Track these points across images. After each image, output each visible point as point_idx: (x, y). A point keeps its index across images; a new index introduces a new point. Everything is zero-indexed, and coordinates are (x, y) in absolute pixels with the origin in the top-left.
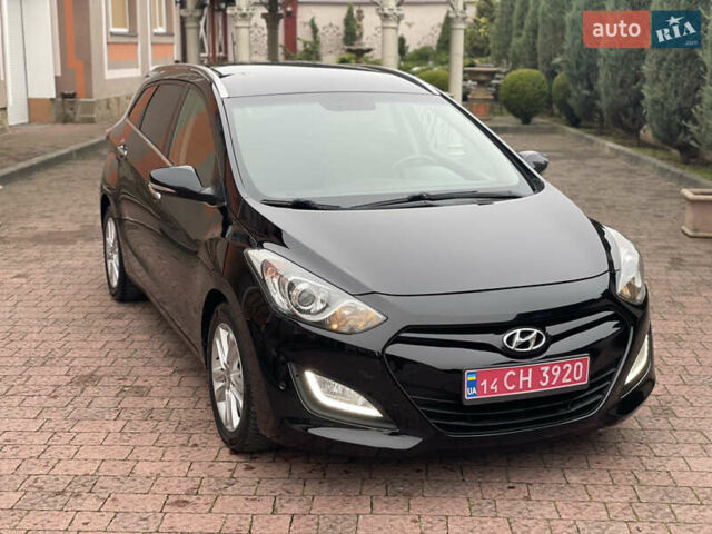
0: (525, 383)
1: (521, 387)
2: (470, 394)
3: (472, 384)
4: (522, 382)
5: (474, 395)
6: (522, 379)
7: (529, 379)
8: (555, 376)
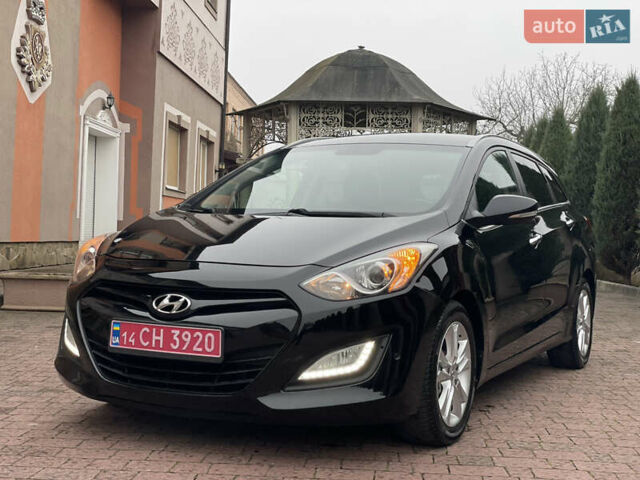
8: (185, 342)
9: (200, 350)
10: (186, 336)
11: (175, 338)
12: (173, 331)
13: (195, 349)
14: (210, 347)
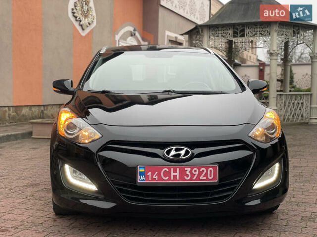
0: (175, 176)
1: (172, 179)
2: (141, 179)
3: (141, 174)
4: (173, 176)
5: (143, 180)
6: (173, 174)
7: (178, 174)
8: (195, 175)
9: (205, 178)
10: (195, 171)
11: (188, 173)
12: (186, 169)
13: (201, 178)
14: (211, 176)
